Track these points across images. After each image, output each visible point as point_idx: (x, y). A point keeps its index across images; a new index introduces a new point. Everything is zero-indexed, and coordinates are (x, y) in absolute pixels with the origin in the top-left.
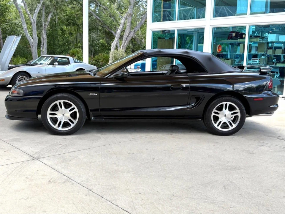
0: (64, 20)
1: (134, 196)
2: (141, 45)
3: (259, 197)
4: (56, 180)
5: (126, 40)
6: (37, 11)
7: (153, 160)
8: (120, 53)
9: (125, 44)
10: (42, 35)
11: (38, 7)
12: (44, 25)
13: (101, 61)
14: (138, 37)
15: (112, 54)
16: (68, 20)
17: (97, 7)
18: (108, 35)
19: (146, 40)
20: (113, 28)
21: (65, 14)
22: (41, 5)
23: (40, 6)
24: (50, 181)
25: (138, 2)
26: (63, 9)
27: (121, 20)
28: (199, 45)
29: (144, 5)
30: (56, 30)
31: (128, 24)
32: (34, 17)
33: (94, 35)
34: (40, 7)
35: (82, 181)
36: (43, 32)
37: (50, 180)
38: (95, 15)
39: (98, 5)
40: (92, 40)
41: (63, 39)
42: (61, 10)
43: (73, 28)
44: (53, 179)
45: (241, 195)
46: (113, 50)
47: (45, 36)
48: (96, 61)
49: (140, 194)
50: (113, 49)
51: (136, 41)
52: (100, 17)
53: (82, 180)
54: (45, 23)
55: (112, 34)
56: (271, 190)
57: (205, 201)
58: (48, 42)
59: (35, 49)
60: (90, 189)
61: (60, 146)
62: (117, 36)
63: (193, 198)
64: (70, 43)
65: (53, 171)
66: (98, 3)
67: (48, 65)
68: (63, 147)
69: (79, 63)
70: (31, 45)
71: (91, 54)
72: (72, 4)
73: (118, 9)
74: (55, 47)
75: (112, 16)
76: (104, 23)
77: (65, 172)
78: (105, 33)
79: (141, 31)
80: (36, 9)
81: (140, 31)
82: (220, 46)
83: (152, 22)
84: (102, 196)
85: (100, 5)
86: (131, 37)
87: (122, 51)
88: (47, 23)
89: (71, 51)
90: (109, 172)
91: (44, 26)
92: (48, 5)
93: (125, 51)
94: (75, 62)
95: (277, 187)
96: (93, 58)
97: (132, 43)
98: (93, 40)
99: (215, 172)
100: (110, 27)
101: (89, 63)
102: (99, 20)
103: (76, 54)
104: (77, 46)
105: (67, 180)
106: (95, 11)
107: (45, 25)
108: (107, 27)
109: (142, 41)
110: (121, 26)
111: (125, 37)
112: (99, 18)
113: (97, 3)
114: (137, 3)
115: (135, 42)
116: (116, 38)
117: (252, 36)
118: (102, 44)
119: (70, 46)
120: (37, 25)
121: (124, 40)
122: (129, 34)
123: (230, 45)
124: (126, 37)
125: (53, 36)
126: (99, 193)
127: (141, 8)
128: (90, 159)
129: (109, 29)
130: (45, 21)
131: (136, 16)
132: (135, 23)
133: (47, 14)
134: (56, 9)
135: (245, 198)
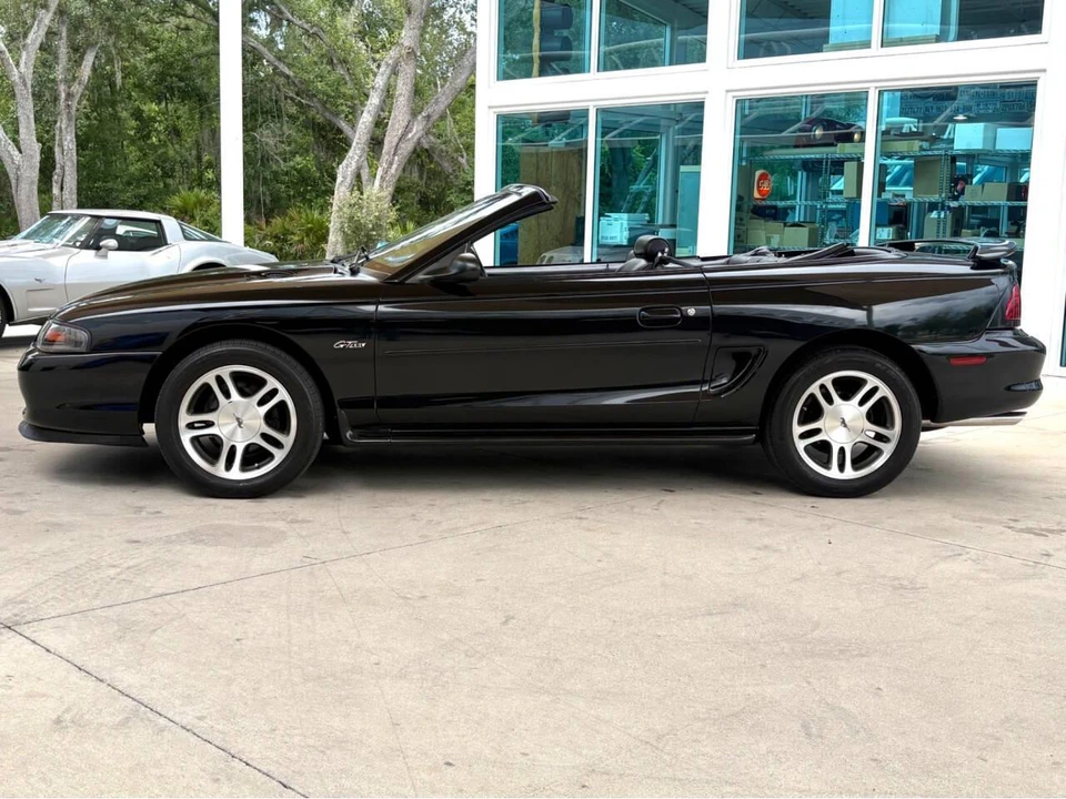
0: (149, 77)
1: (423, 775)
2: (456, 177)
3: (951, 769)
4: (86, 717)
5: (394, 155)
6: (35, 37)
7: (506, 623)
8: (373, 205)
9: (393, 171)
10: (57, 138)
11: (40, 21)
12: (63, 95)
13: (296, 238)
14: (443, 147)
15: (340, 209)
16: (162, 77)
17: (281, 26)
18: (323, 137)
19: (474, 157)
20: (344, 107)
21: (150, 56)
22: (50, 14)
23: (46, 18)
24: (58, 721)
25: (443, 8)
26: (141, 34)
27: (375, 75)
28: (683, 169)
29: (466, 18)
30: (115, 117)
31: (403, 88)
32: (22, 65)
33: (267, 137)
34: (47, 21)
35: (201, 718)
36: (63, 123)
37: (59, 717)
38: (272, 58)
39: (281, 20)
40: (260, 156)
41: (145, 155)
42: (136, 39)
43: (183, 110)
44: (75, 710)
45: (875, 760)
46: (341, 192)
47: (69, 138)
48: (276, 238)
49: (450, 769)
50: (343, 189)
51: (436, 158)
52: (290, 66)
53: (199, 715)
54: (69, 87)
55: (340, 131)
56: (998, 739)
57: (729, 789)
58: (80, 167)
59: (31, 191)
60: (232, 752)
61: (112, 572)
62: (357, 136)
63: (675, 780)
64: (173, 170)
65: (75, 676)
66: (283, 8)
67: (78, 250)
68: (123, 577)
69: (203, 240)
70: (12, 176)
71: (259, 213)
72: (178, 14)
73: (362, 35)
74: (110, 185)
75: (339, 59)
76: (304, 90)
77: (127, 679)
78: (314, 130)
79: (456, 122)
80: (33, 30)
81: (449, 119)
82: (763, 177)
83: (498, 79)
84: (285, 783)
85: (290, 17)
86: (415, 139)
87: (379, 199)
88: (77, 89)
89: (177, 201)
90: (319, 677)
91: (66, 100)
92: (82, 16)
93: (390, 198)
94: (187, 238)
95: (1025, 725)
96: (264, 226)
97: (421, 167)
98: (263, 157)
99: (763, 666)
100: (329, 101)
101: (246, 243)
102: (288, 77)
103: (197, 213)
104: (199, 181)
105: (136, 713)
106: (270, 42)
107: (69, 96)
108: (318, 105)
109: (460, 158)
110: (374, 100)
111: (390, 141)
112: (287, 71)
113: (281, 12)
114: (436, 13)
115: (432, 166)
116: (354, 144)
117: (892, 133)
118: (299, 171)
119: (170, 181)
120: (37, 96)
121: (388, 153)
122: (407, 129)
123: (805, 174)
124: (396, 139)
125: (103, 144)
126: (272, 769)
127: (454, 33)
128: (236, 624)
129: (327, 114)
130: (69, 82)
131: (436, 64)
132: (430, 89)
133: (77, 51)
134: (114, 31)
135: (895, 773)
